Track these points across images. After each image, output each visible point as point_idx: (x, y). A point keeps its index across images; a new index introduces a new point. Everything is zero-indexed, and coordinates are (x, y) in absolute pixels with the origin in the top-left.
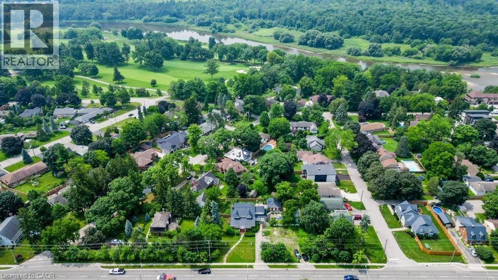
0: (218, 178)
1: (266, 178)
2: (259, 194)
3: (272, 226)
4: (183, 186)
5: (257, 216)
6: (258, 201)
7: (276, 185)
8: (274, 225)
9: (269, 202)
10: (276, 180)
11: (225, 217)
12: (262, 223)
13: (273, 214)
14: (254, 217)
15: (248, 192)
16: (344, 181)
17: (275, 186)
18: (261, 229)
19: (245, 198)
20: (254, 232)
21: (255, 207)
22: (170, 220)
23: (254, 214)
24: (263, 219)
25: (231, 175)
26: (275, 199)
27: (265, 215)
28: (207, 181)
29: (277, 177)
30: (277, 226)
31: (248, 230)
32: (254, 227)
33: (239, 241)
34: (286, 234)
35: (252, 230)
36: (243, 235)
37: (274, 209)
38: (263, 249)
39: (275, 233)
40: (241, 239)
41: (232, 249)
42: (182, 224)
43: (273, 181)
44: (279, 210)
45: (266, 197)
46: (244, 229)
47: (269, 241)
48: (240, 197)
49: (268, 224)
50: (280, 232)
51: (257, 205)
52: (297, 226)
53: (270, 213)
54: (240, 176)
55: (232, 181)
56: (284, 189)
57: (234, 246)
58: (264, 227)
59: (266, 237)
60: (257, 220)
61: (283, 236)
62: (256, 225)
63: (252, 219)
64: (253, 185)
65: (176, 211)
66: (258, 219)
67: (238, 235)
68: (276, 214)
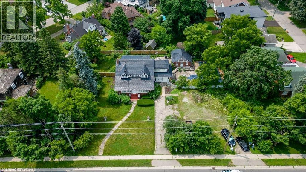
0: (105, 26)
1: (170, 21)
2: (159, 44)
3: (180, 88)
4: (57, 37)
5: (156, 74)
6: (159, 54)
7: (186, 29)
8: (184, 87)
9: (175, 54)
10: (185, 23)
11: (109, 76)
12: (165, 84)
13: (180, 71)
14: (152, 77)
15: (144, 43)
16: (273, 28)
17: (184, 32)
18: (163, 94)
19: (140, 49)
20: (152, 98)
21: (154, 61)
22: (18, 82)
23: (152, 71)
24: (165, 80)
25: (118, 18)
26: (183, 50)
27: (170, 72)
28: (87, 29)
29: (187, 18)
30: (188, 90)
31: (143, 96)
32: (152, 91)
33: (129, 115)
34: (203, 101)
35: (149, 96)
36: (135, 104)
37: (182, 65)
38: (169, 131)
39: (186, 100)
40: (132, 110)
41: (116, 127)
42: (43, 87)
43: (181, 24)
44: (189, 65)
45: (169, 48)
46: (137, 95)
47: (177, 113)
48: (132, 49)
49: (174, 86)
50: (194, 97)
51: (156, 59)
52: (219, 89)
53: (175, 70)
54: (134, 23)
55: (121, 26)
56: (198, 33)
57: (120, 123)
58: (168, 90)
59: (171, 106)
60: (157, 80)
61: (199, 105)
62: (156, 87)
63: (149, 79)
64: (152, 33)
65: (32, 68)
66: (159, 79)
67: (128, 103)
68: (185, 71)
